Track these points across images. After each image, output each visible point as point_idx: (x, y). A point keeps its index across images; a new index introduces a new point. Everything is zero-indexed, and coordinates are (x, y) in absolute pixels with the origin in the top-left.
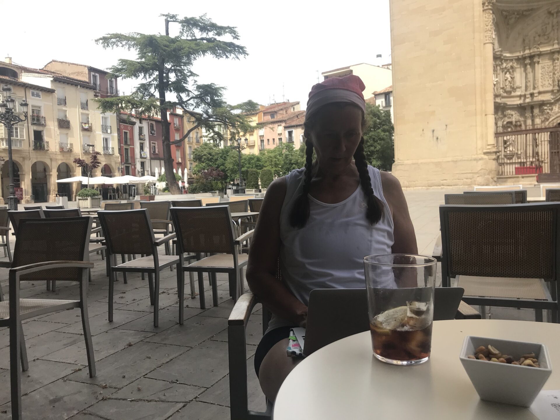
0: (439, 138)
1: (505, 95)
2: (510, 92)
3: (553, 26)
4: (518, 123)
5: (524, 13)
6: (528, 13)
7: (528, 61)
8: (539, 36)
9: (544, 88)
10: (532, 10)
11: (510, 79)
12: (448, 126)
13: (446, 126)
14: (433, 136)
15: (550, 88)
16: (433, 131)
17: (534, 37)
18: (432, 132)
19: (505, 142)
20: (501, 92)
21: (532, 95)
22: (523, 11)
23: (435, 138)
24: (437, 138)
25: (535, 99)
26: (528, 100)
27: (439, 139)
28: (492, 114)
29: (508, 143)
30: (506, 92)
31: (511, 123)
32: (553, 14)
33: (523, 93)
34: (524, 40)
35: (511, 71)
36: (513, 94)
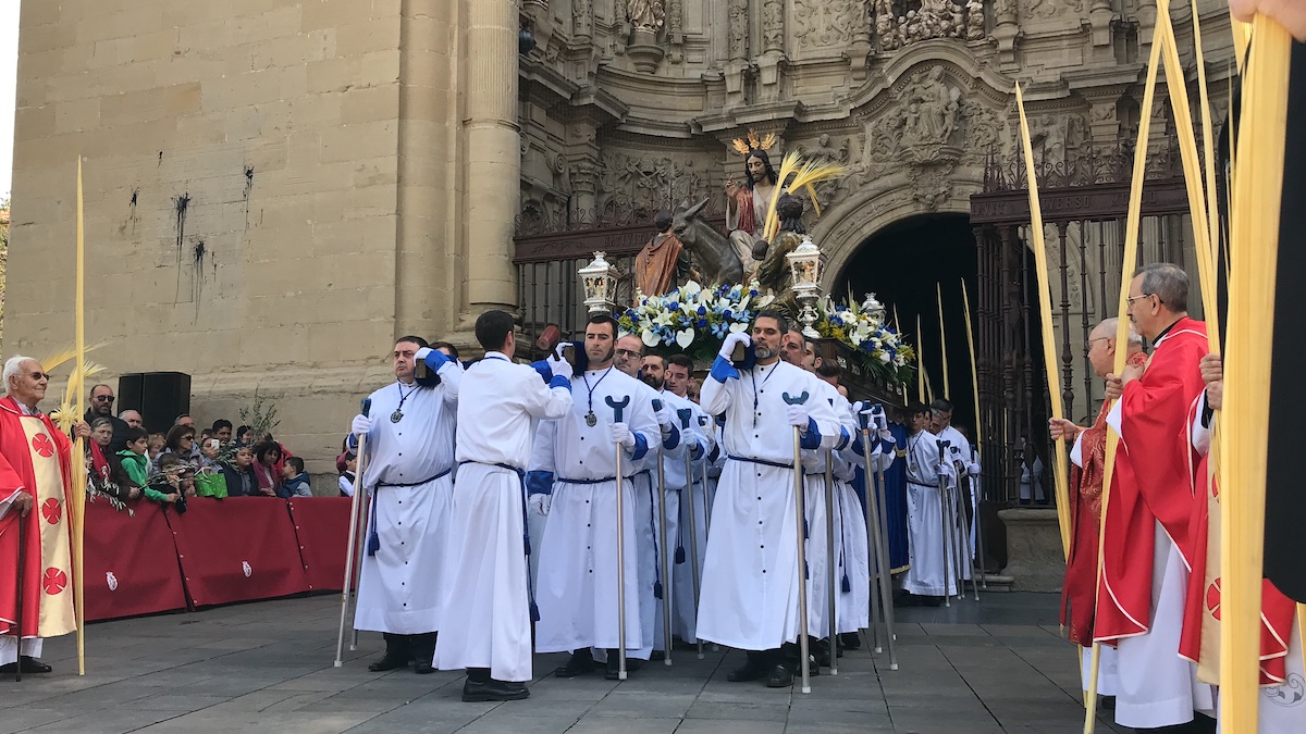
0: (208, 248)
1: (629, 66)
9: (810, 46)
12: (255, 176)
13: (249, 174)
14: (180, 241)
16: (183, 204)
18: (176, 212)
21: (751, 77)
23: (188, 248)
24: (200, 250)
25: (766, 96)
26: (733, 104)
27: (206, 258)
28: (500, 123)
33: (713, 75)
36: (666, 71)
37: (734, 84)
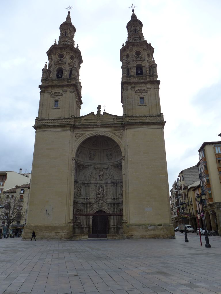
0: (49, 214)
2: (79, 196)
3: (95, 173)
4: (81, 210)
5: (86, 166)
6: (87, 167)
7: (86, 185)
8: (90, 176)
9: (92, 197)
10: (88, 166)
11: (79, 191)
12: (53, 209)
14: (46, 213)
15: (94, 197)
17: (89, 176)
18: (46, 211)
19: (76, 218)
20: (76, 195)
22: (86, 165)
25: (88, 201)
26: (85, 201)
28: (73, 205)
29: (77, 219)
30: (78, 196)
31: (79, 209)
32: (95, 169)
33: (84, 198)
34: (85, 176)
35: (80, 187)
37: (86, 199)
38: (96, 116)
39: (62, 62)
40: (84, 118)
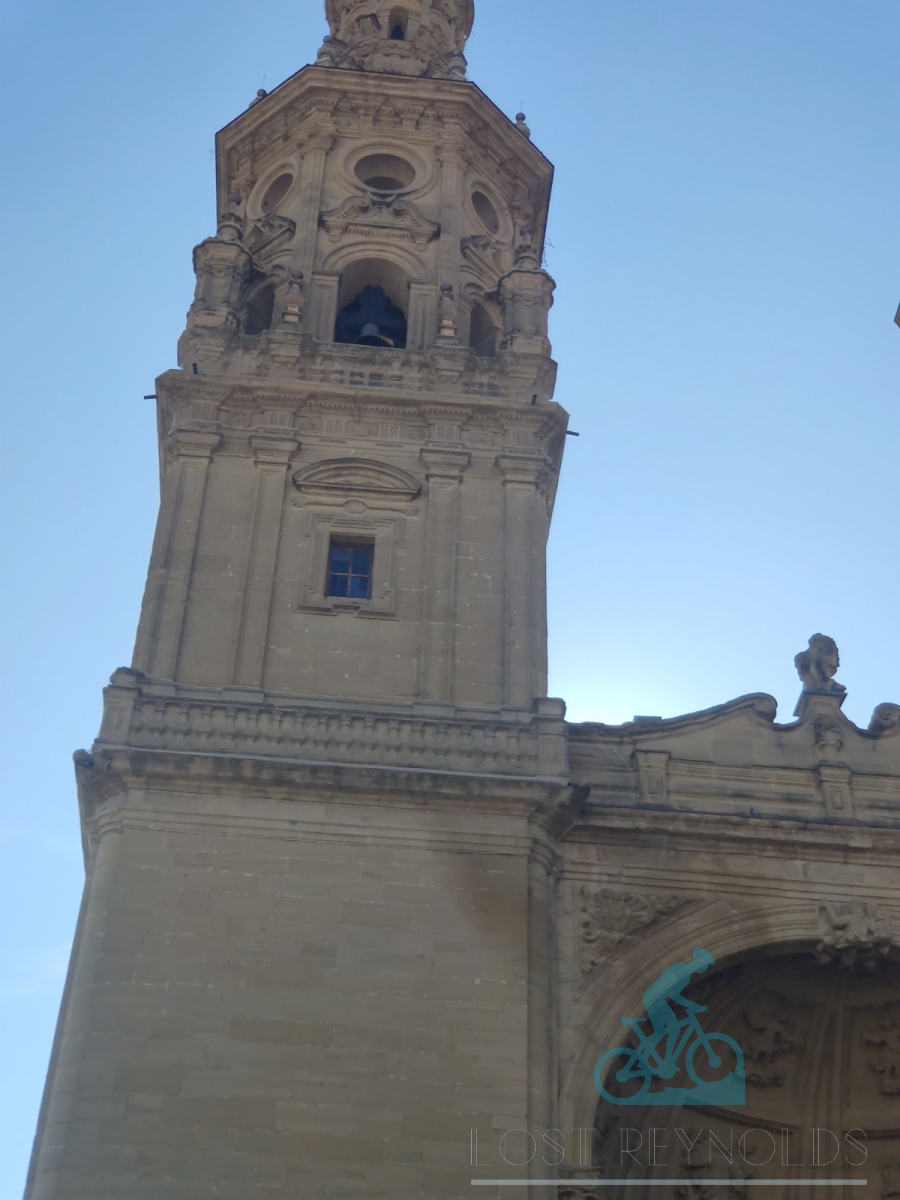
38: (803, 737)
39: (398, 213)
40: (676, 744)
